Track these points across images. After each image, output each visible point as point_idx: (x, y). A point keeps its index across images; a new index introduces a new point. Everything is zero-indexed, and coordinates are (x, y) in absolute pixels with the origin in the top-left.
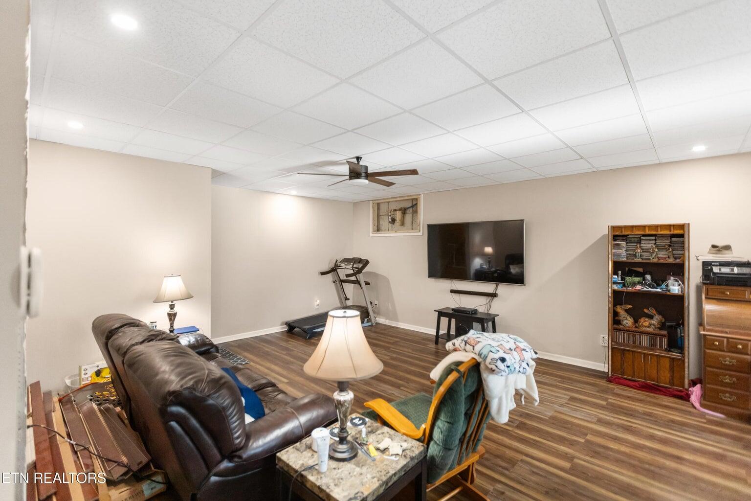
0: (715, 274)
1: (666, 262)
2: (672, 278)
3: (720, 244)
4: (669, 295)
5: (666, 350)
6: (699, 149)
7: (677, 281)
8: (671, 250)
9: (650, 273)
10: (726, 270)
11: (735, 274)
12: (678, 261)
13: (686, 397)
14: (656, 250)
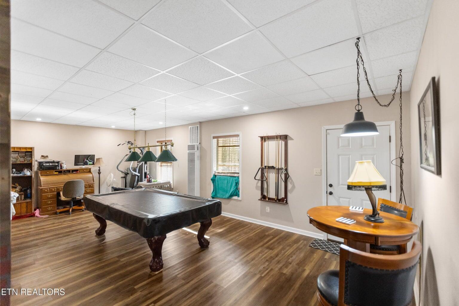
0: (44, 166)
1: (24, 163)
2: (26, 169)
3: (45, 155)
4: (26, 176)
5: (24, 200)
6: (39, 120)
7: (28, 170)
8: (26, 158)
9: (15, 168)
10: (48, 164)
11: (51, 166)
12: (29, 162)
13: (33, 215)
14: (19, 158)
